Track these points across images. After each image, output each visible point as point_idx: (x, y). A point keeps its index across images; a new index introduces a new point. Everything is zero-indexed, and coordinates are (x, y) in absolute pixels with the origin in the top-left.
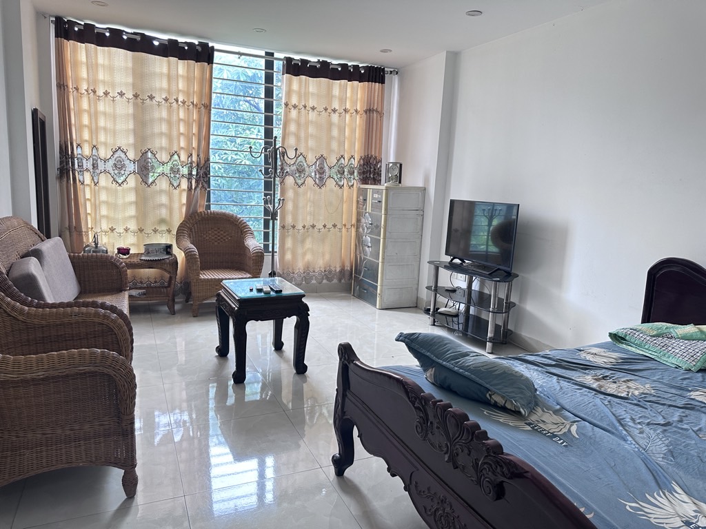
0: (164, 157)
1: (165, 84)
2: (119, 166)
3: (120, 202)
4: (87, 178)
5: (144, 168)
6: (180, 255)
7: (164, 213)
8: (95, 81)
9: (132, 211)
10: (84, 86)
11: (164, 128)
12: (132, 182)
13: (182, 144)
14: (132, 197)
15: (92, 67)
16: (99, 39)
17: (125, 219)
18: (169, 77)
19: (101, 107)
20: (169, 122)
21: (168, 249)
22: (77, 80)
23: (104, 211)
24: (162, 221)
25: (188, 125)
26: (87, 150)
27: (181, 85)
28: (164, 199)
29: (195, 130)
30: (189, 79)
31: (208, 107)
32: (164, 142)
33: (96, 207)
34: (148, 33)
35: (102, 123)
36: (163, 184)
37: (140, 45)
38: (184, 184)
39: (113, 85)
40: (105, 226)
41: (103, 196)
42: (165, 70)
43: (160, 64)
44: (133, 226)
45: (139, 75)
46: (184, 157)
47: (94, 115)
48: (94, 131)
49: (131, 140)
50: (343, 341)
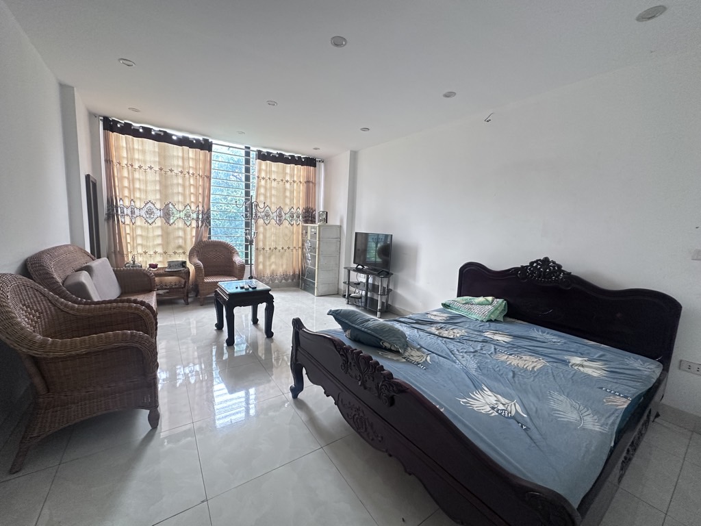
0: (181, 207)
1: (180, 163)
2: (150, 212)
3: (151, 235)
4: (127, 220)
5: (167, 215)
6: (191, 268)
7: (181, 242)
8: (132, 159)
9: (159, 241)
10: (124, 162)
11: (180, 190)
12: (159, 223)
13: (193, 199)
14: (159, 232)
15: (130, 150)
16: (135, 133)
17: (154, 246)
18: (183, 158)
19: (137, 175)
20: (184, 186)
21: (183, 264)
22: (119, 157)
23: (139, 241)
24: (180, 247)
25: (196, 188)
26: (127, 203)
27: (191, 164)
28: (181, 233)
29: (201, 191)
30: (196, 160)
31: (209, 178)
32: (180, 198)
33: (133, 239)
34: (169, 131)
35: (137, 185)
36: (180, 224)
37: (164, 138)
38: (194, 224)
39: (145, 162)
40: (140, 250)
41: (139, 232)
42: (180, 154)
43: (177, 150)
44: (159, 250)
45: (163, 156)
46: (193, 207)
47: (133, 181)
48: (132, 190)
49: (158, 196)
50: (295, 317)
